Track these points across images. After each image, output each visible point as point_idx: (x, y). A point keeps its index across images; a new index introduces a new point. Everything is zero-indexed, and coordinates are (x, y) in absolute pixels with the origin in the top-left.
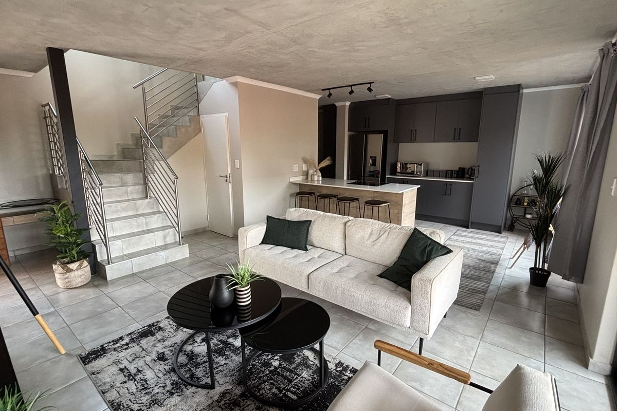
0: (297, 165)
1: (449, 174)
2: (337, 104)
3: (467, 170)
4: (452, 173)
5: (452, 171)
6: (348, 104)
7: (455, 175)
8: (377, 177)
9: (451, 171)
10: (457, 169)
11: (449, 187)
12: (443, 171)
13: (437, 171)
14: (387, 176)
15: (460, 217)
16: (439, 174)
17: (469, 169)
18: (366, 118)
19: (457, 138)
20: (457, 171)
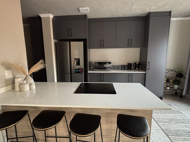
1: (123, 67)
2: (42, 16)
5: (125, 65)
6: (51, 16)
8: (81, 73)
12: (119, 66)
14: (89, 72)
16: (117, 68)
17: (134, 64)
18: (68, 29)
19: (129, 45)
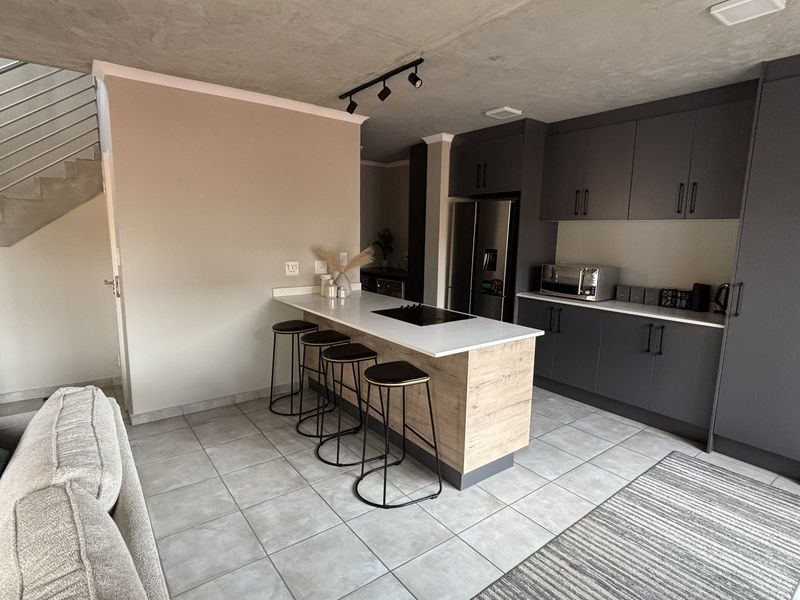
0: (297, 263)
1: (667, 298)
2: (428, 140)
3: (716, 291)
4: (675, 297)
5: (676, 291)
6: (448, 138)
7: (684, 303)
8: (497, 294)
9: (673, 290)
10: (690, 287)
11: (657, 335)
12: (652, 290)
13: (638, 288)
14: (518, 295)
15: (685, 414)
16: (642, 296)
17: (721, 289)
18: (479, 166)
19: (685, 207)
20: (687, 292)
